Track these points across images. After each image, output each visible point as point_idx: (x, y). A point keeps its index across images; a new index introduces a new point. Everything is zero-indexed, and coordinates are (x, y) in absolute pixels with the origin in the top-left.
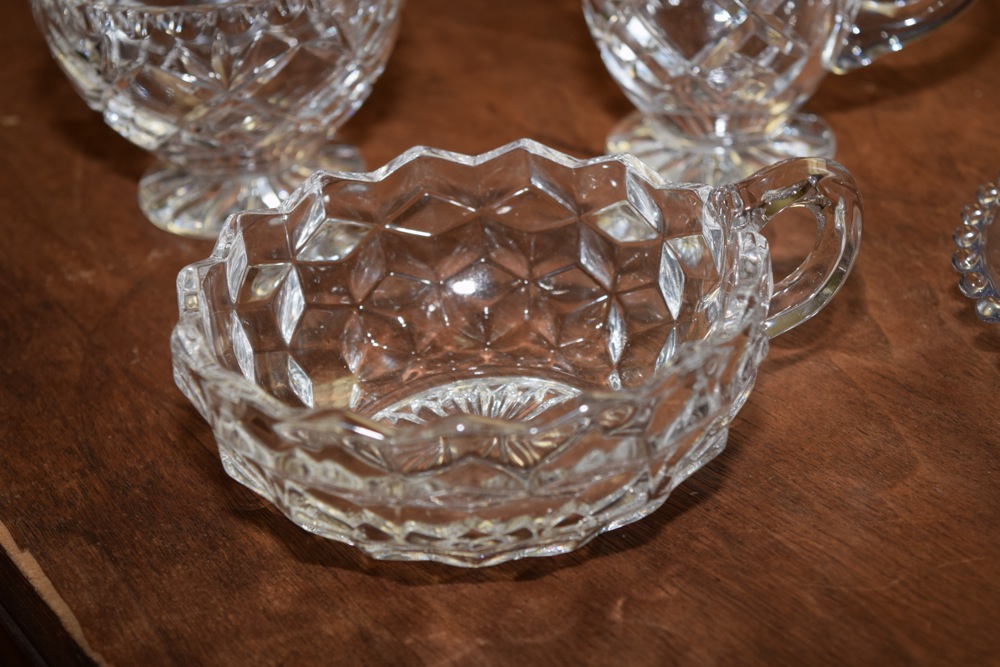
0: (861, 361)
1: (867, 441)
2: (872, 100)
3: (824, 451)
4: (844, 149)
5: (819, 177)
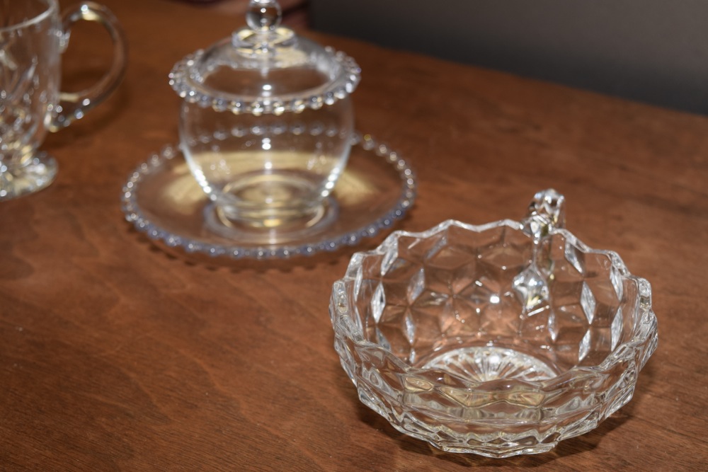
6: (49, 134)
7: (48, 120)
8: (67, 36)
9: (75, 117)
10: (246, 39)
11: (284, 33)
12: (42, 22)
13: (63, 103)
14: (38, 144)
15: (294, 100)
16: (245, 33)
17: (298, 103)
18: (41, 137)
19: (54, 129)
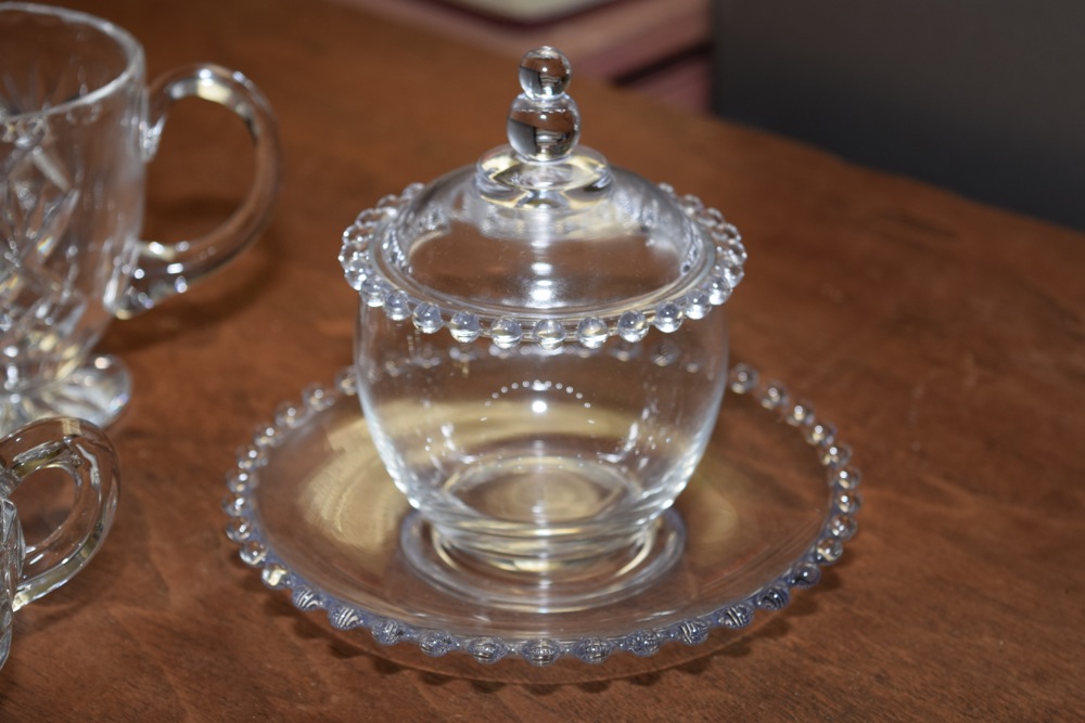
0: (139, 611)
1: (137, 695)
2: (171, 335)
3: (93, 709)
4: (140, 388)
5: (74, 436)
6: (116, 321)
7: (110, 295)
8: (157, 130)
9: (176, 289)
10: (502, 177)
11: (584, 167)
12: (104, 101)
13: (144, 262)
14: (93, 341)
15: (585, 324)
16: (501, 163)
17: (592, 330)
18: (99, 326)
19: (123, 314)
